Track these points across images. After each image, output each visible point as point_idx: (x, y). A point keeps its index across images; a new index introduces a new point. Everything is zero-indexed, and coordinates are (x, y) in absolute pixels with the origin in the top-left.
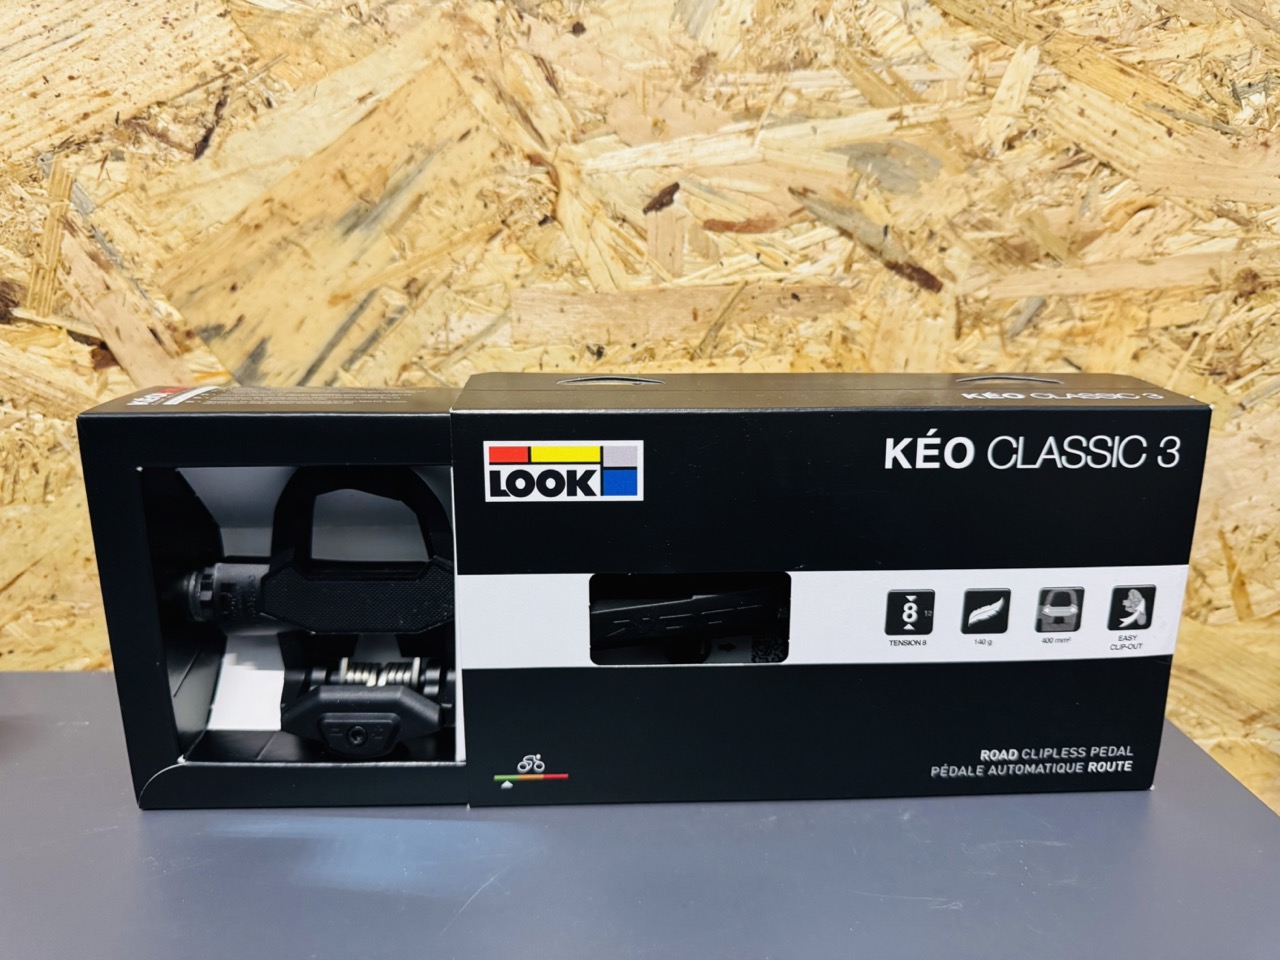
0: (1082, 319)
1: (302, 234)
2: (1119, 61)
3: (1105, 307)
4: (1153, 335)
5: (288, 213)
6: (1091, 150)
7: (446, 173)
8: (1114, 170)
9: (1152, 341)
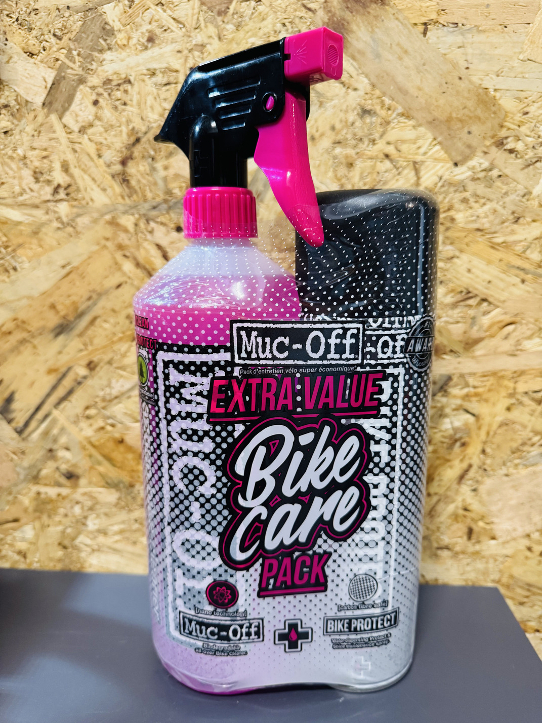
0: (475, 387)
1: (33, 336)
2: (490, 242)
3: (488, 381)
4: (519, 397)
5: (25, 326)
6: (475, 292)
7: (109, 305)
8: (490, 303)
9: (518, 400)
